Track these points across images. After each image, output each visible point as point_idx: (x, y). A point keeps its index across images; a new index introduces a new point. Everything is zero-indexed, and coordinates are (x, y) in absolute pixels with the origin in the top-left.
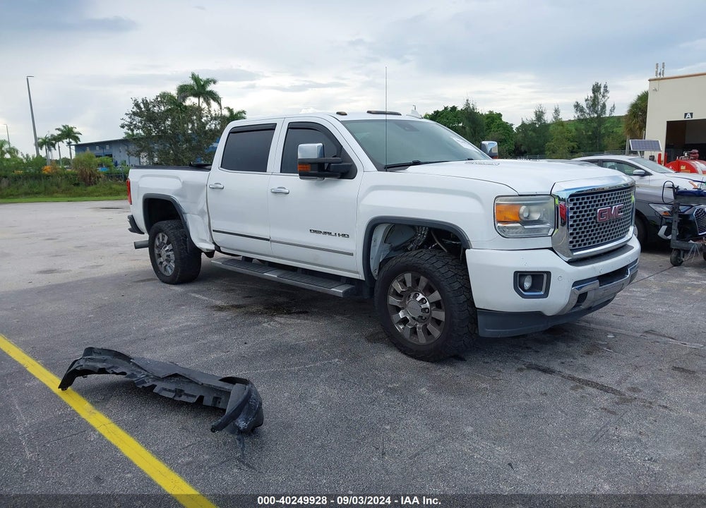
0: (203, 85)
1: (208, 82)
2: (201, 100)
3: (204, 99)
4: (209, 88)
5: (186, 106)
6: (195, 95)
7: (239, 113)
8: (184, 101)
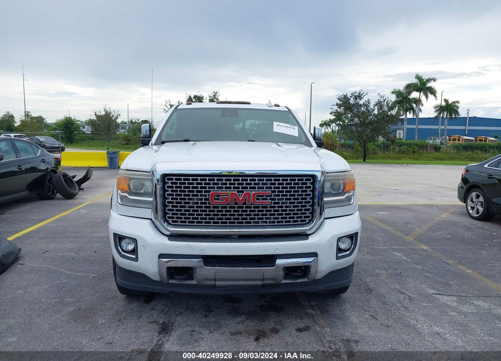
0: (424, 83)
1: (429, 80)
2: (422, 94)
3: (424, 93)
4: (429, 85)
5: (409, 99)
6: (417, 91)
7: (453, 103)
8: (409, 94)
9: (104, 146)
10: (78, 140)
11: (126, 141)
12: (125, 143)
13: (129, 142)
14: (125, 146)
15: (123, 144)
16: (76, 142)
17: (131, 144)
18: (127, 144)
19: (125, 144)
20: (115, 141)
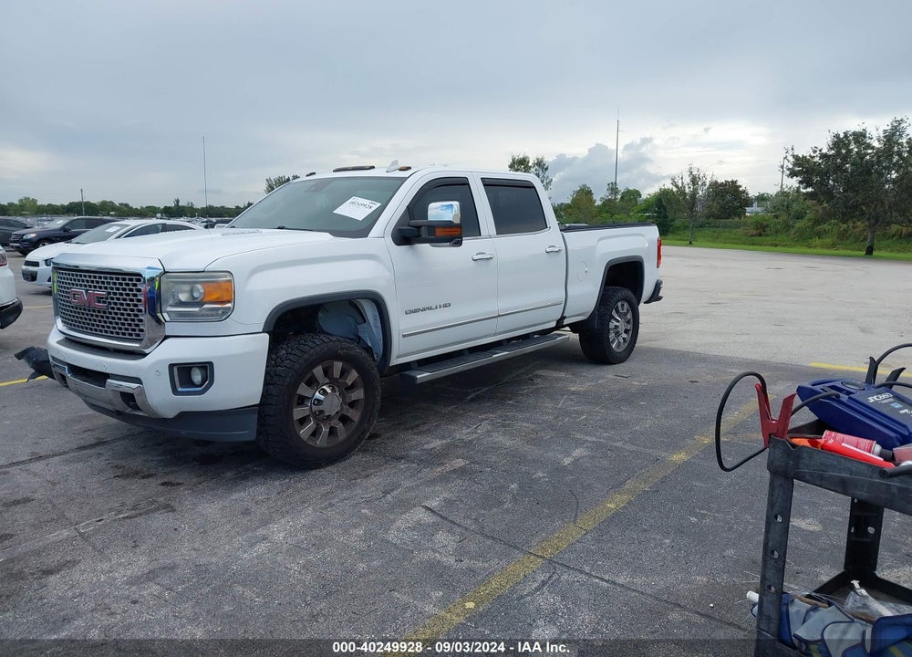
9: (717, 238)
10: (678, 229)
11: (757, 229)
12: (755, 232)
13: (764, 231)
14: (754, 238)
15: (752, 236)
16: (673, 232)
17: (767, 235)
18: (760, 235)
19: (756, 235)
20: (738, 230)
